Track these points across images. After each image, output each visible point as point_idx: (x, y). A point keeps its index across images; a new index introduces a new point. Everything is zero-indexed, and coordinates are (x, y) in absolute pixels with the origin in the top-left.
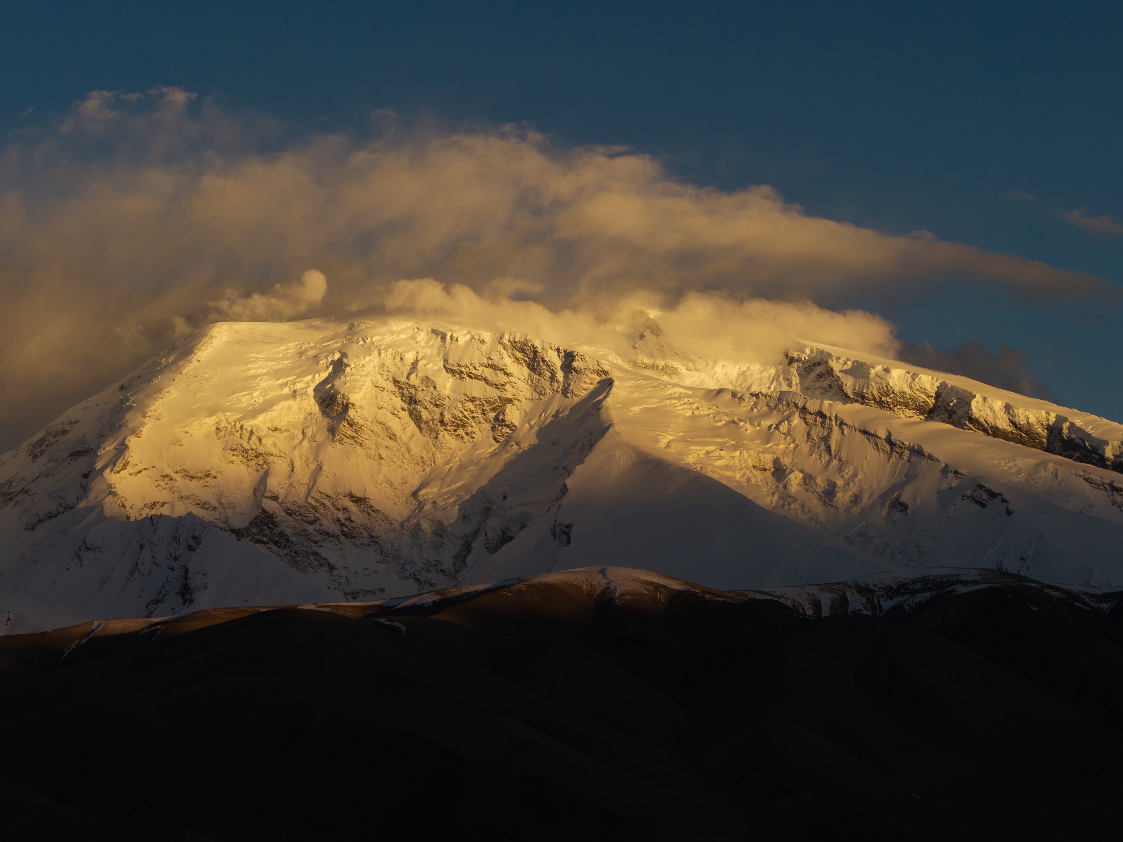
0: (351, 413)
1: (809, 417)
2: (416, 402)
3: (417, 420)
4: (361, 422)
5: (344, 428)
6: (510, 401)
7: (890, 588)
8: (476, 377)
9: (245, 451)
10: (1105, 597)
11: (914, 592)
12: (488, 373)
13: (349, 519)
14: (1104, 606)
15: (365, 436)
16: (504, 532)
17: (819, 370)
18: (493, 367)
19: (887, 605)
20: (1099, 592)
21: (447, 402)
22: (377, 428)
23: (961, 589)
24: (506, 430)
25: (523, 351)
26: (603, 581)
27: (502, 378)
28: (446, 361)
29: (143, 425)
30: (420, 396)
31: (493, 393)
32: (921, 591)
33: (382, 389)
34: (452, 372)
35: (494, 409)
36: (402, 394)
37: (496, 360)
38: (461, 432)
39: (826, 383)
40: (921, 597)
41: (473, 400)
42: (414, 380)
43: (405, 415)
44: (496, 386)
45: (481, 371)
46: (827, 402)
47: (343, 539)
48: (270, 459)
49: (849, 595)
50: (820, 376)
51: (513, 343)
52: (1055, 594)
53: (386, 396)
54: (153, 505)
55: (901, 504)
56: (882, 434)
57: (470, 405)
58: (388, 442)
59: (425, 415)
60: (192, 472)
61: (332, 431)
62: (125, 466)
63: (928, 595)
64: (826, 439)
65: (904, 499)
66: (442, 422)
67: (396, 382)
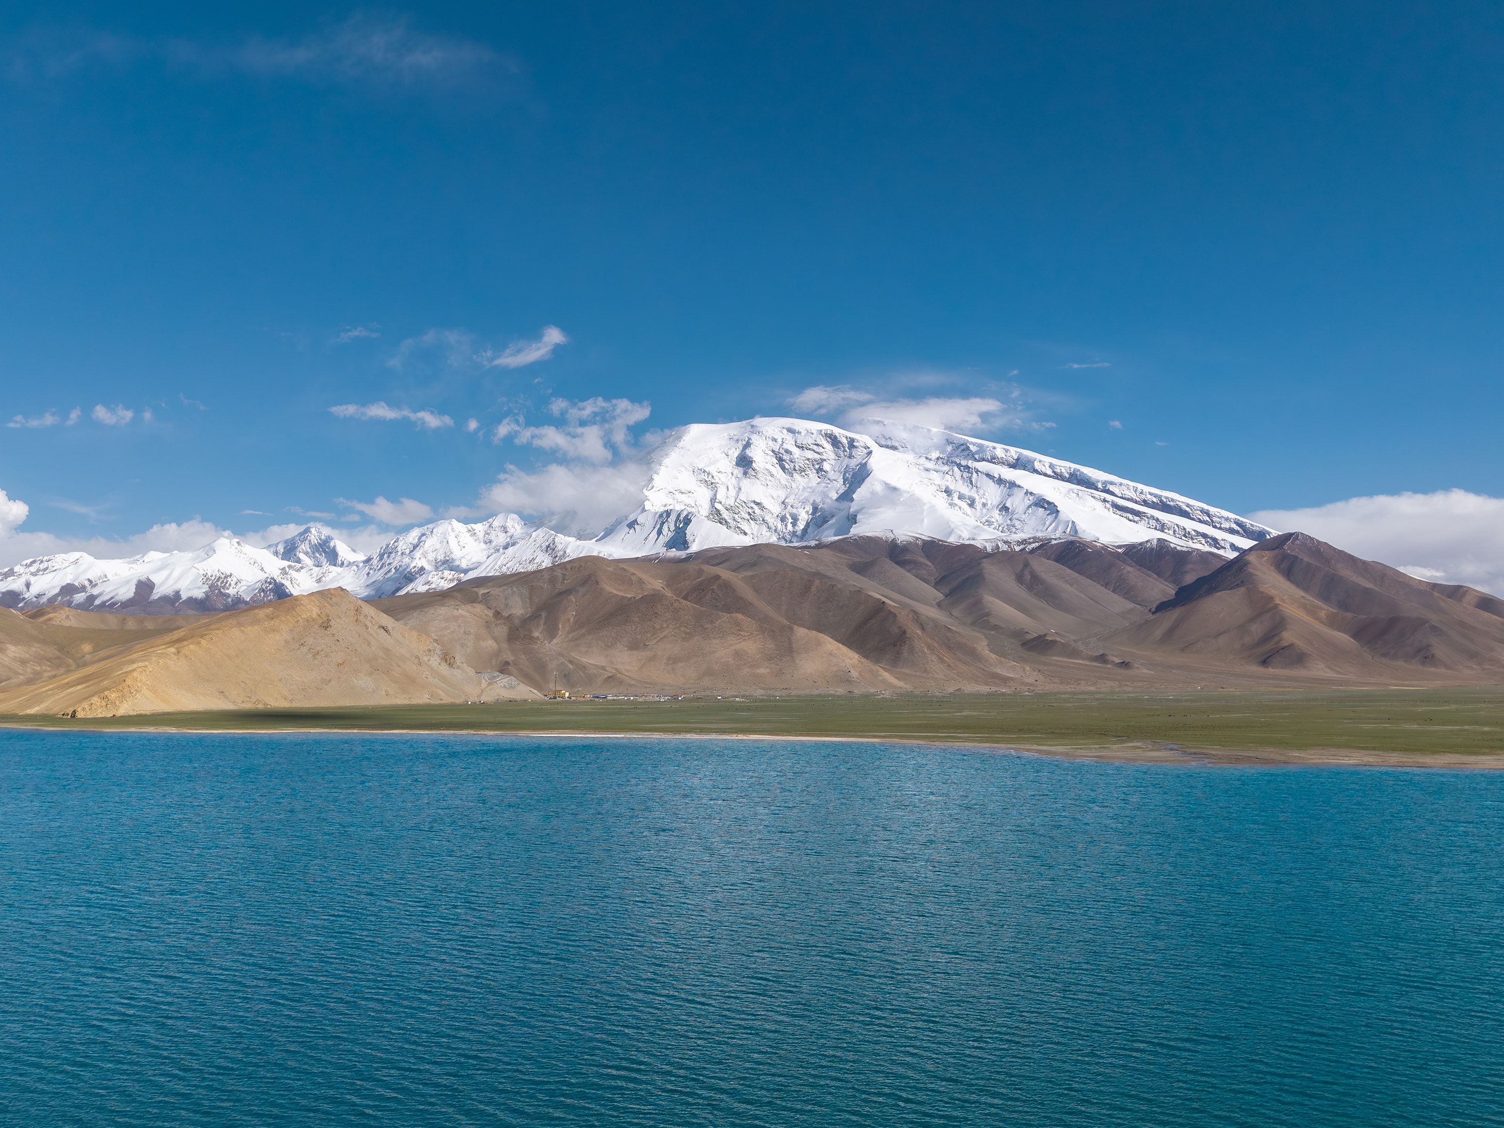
0: (754, 465)
1: (962, 468)
2: (783, 460)
3: (783, 468)
4: (758, 469)
5: (750, 471)
6: (825, 460)
7: (1018, 542)
8: (810, 449)
9: (706, 481)
10: (1120, 547)
11: (1030, 543)
12: (815, 447)
13: (754, 513)
14: (1120, 551)
15: (759, 475)
16: (824, 519)
17: (963, 447)
18: (817, 445)
19: (1017, 549)
20: (1116, 544)
21: (797, 460)
22: (766, 472)
23: (1054, 542)
24: (823, 473)
25: (830, 438)
26: (893, 537)
27: (821, 450)
28: (796, 442)
29: (660, 469)
30: (785, 457)
31: (817, 456)
32: (1034, 543)
33: (767, 454)
34: (798, 447)
35: (818, 464)
36: (776, 457)
37: (819, 442)
38: (803, 474)
39: (967, 452)
40: (1034, 545)
41: (808, 459)
42: (782, 451)
43: (777, 466)
44: (818, 453)
45: (812, 447)
46: (970, 461)
47: (750, 521)
48: (718, 485)
49: (999, 544)
50: (963, 450)
51: (826, 434)
52: (1098, 544)
53: (769, 457)
54: (665, 506)
55: (1006, 507)
56: (997, 476)
57: (807, 462)
58: (770, 478)
59: (787, 466)
60: (683, 491)
61: (745, 473)
62: (653, 487)
63: (1037, 544)
64: (970, 478)
65: (1007, 505)
66: (795, 470)
67: (773, 451)
